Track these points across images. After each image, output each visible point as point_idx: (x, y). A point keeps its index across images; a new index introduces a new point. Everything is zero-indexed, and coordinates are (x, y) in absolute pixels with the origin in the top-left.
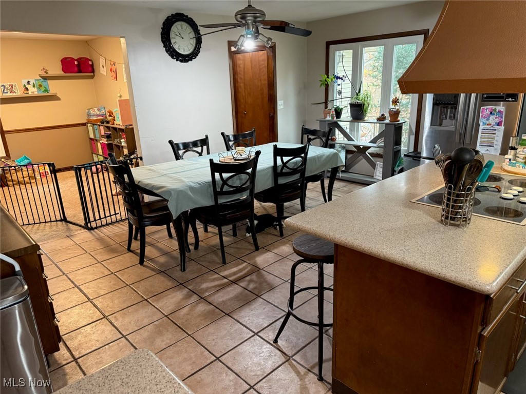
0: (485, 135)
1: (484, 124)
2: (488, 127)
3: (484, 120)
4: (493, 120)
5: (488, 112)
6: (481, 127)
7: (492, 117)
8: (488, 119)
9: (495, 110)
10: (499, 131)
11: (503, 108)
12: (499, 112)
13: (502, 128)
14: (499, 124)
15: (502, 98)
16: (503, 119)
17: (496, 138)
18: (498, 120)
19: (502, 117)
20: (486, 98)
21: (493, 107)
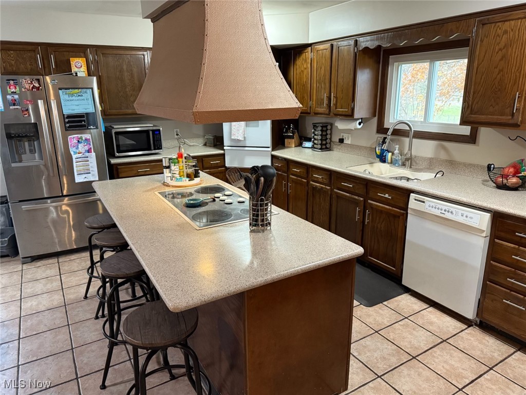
0: (80, 163)
1: (75, 153)
2: (80, 155)
3: (74, 149)
4: (82, 148)
5: (75, 141)
6: (74, 157)
7: (80, 146)
8: (77, 148)
9: (81, 138)
10: (91, 158)
11: (88, 136)
12: (86, 139)
13: (93, 154)
14: (89, 151)
15: (84, 126)
16: (92, 146)
17: (90, 165)
18: (87, 148)
19: (90, 145)
20: (70, 127)
21: (79, 136)
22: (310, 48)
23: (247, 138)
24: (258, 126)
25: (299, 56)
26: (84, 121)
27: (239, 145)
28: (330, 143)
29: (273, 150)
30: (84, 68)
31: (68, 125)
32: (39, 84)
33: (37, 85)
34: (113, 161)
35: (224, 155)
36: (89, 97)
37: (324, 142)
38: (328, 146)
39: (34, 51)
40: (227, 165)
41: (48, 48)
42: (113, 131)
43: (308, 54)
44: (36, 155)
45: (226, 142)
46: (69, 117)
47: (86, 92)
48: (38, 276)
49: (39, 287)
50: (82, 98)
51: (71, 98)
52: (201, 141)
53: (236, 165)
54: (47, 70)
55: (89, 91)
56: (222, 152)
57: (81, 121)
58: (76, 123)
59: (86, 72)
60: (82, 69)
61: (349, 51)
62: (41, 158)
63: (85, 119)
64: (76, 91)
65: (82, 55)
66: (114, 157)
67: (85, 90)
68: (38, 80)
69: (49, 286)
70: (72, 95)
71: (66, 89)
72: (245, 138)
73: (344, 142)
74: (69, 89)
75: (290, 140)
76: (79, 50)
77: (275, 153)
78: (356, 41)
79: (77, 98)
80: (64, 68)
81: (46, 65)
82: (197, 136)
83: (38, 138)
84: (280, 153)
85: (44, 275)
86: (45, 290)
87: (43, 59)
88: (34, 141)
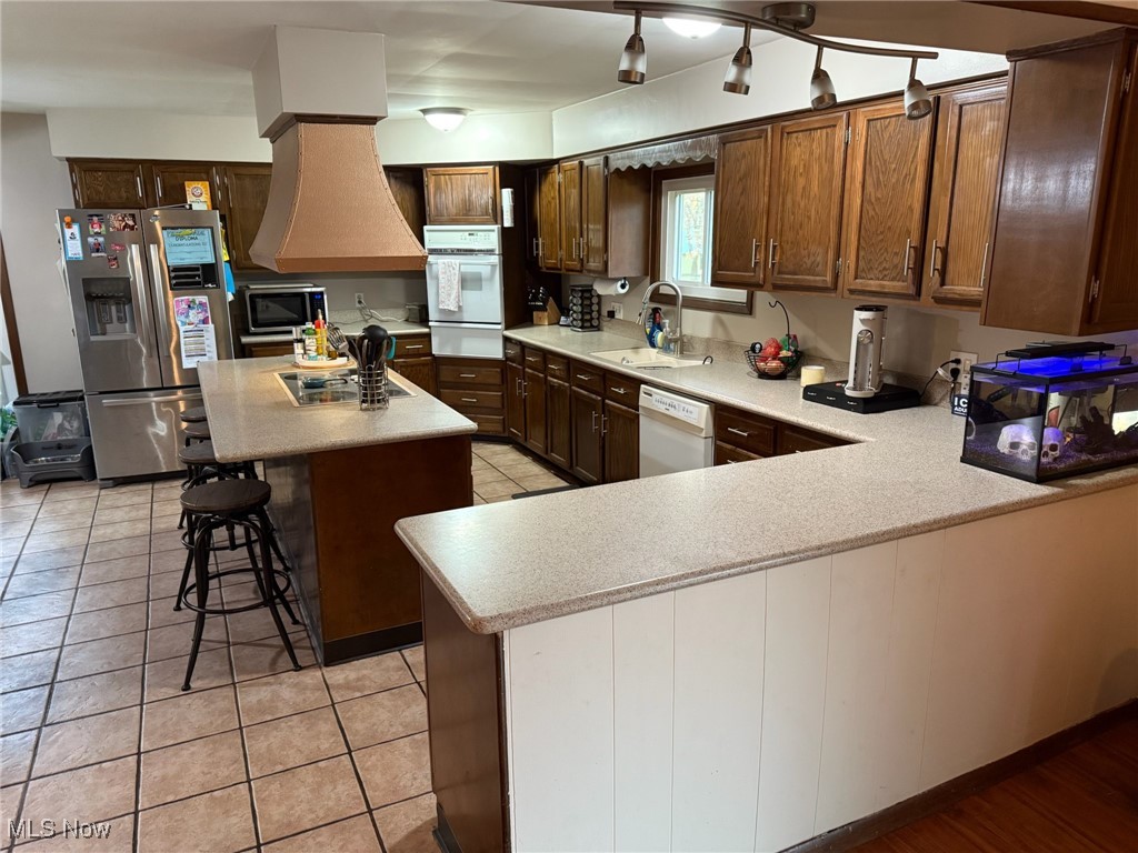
0: (190, 339)
1: (184, 324)
2: (191, 327)
3: (183, 318)
4: (195, 316)
5: (185, 306)
6: (182, 329)
7: (192, 313)
8: (187, 316)
9: (193, 301)
10: (207, 331)
11: (204, 299)
12: (201, 304)
13: (211, 326)
14: (205, 321)
15: (199, 283)
16: (209, 314)
17: (207, 342)
18: (201, 316)
19: (206, 312)
20: (176, 284)
21: (191, 298)
22: (556, 166)
23: (464, 308)
24: (481, 289)
25: (546, 178)
26: (199, 276)
27: (452, 319)
28: (598, 319)
29: (507, 328)
30: (206, 197)
31: (174, 282)
32: (134, 221)
33: (131, 223)
34: (245, 340)
35: (428, 336)
36: (207, 240)
37: (588, 317)
38: (595, 323)
39: (133, 172)
40: (435, 351)
41: (152, 167)
42: (248, 294)
43: (557, 177)
44: (127, 325)
45: (433, 315)
46: (176, 269)
47: (202, 234)
48: (120, 503)
49: (118, 515)
50: (197, 241)
51: (179, 242)
52: (401, 314)
53: (448, 352)
54: (151, 200)
55: (207, 232)
56: (426, 330)
57: (194, 276)
58: (189, 278)
59: (209, 203)
60: (202, 199)
61: (598, 173)
62: (134, 330)
63: (200, 273)
64: (188, 231)
65: (204, 176)
66: (249, 334)
67: (201, 230)
68: (133, 216)
69: (133, 514)
70: (182, 237)
71: (173, 228)
72: (460, 307)
73: (616, 317)
74: (177, 228)
75: (540, 314)
76: (200, 169)
77: (509, 333)
78: (607, 159)
79: (189, 242)
80: (176, 197)
81: (150, 193)
82: (395, 306)
83: (130, 301)
84: (520, 335)
85: (128, 502)
86: (127, 518)
87: (144, 184)
88: (124, 304)
